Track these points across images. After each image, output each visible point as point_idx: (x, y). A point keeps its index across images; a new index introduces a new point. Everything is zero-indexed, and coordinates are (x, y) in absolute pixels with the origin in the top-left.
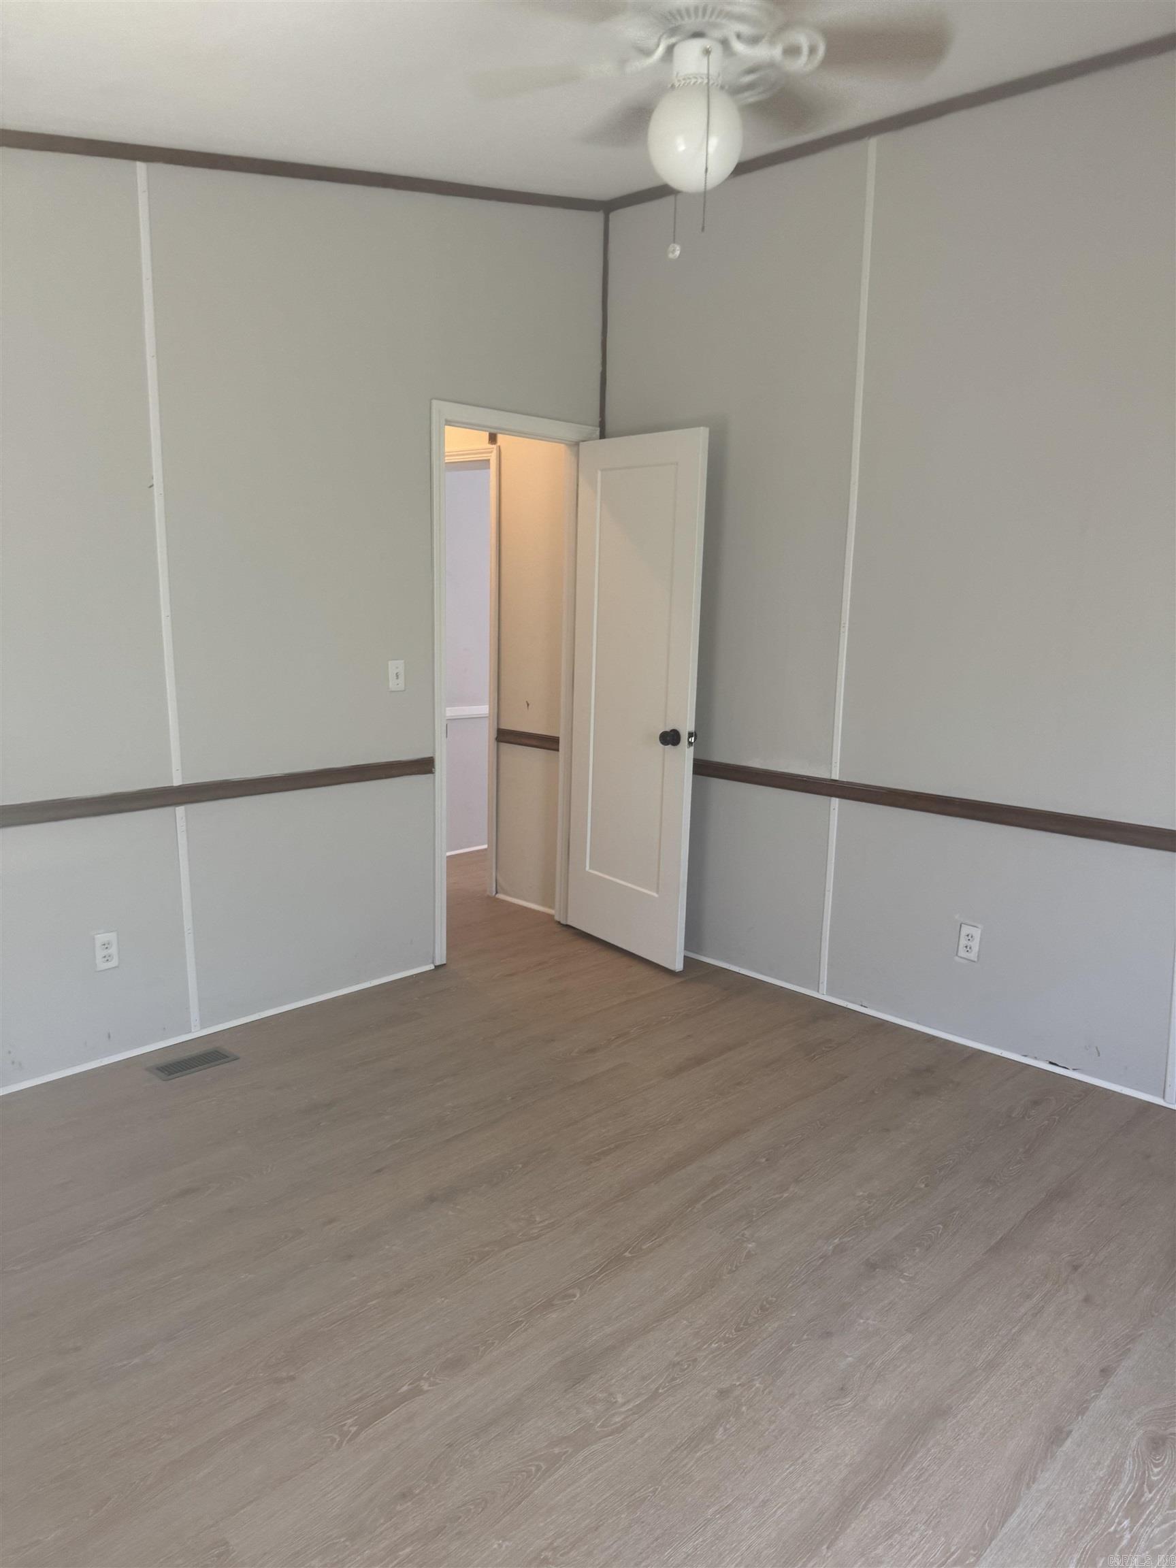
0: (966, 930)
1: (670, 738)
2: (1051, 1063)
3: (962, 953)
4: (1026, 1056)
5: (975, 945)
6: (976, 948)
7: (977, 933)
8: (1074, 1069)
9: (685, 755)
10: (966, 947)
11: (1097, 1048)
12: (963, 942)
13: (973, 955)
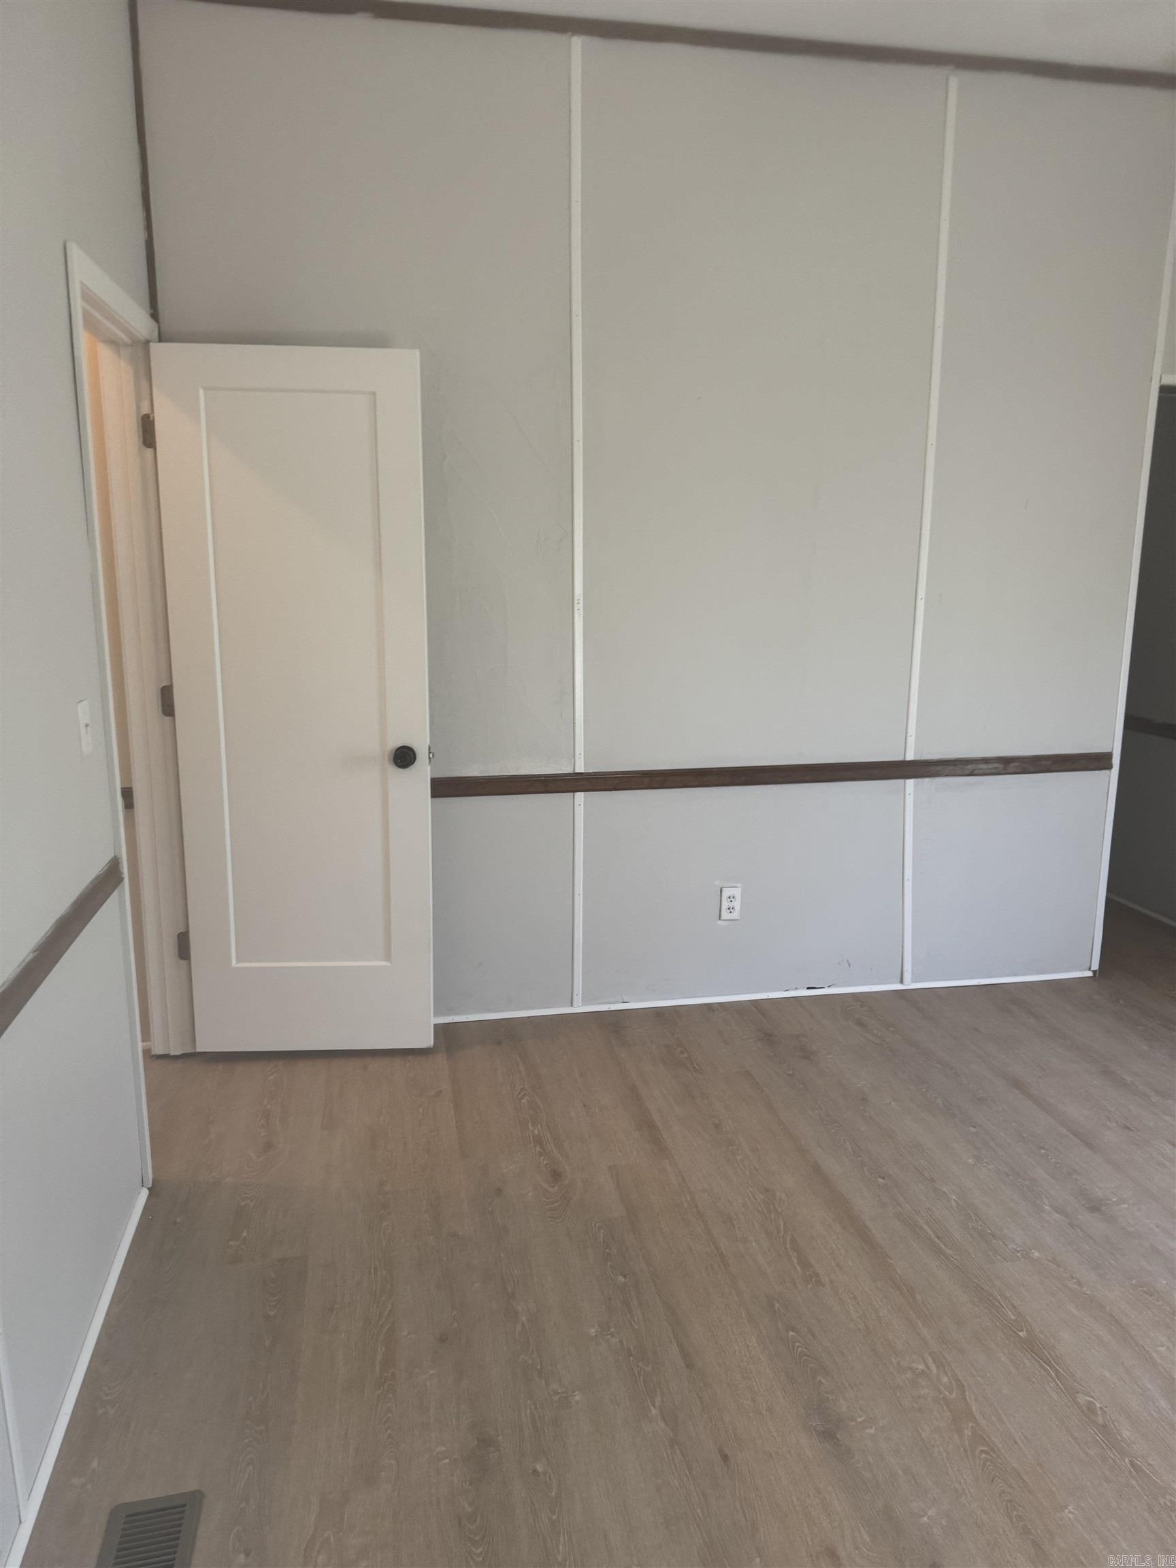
0: (726, 892)
1: (404, 757)
2: (808, 988)
3: (725, 915)
4: (787, 990)
5: (737, 904)
6: (738, 907)
7: (737, 892)
8: (829, 986)
9: (421, 774)
10: (729, 909)
11: (848, 961)
12: (725, 905)
13: (735, 915)
